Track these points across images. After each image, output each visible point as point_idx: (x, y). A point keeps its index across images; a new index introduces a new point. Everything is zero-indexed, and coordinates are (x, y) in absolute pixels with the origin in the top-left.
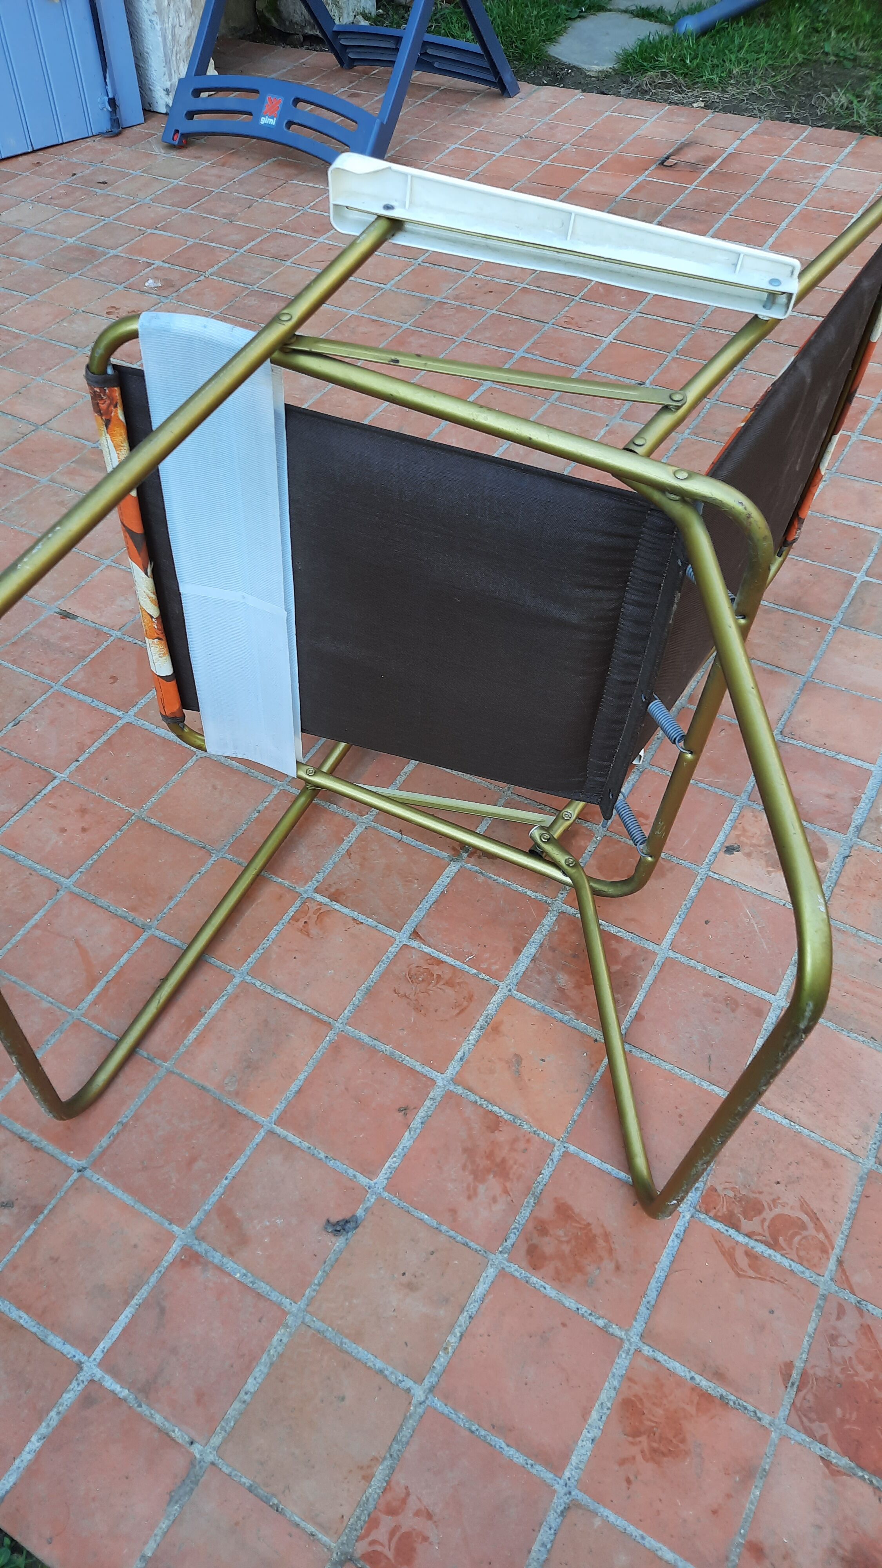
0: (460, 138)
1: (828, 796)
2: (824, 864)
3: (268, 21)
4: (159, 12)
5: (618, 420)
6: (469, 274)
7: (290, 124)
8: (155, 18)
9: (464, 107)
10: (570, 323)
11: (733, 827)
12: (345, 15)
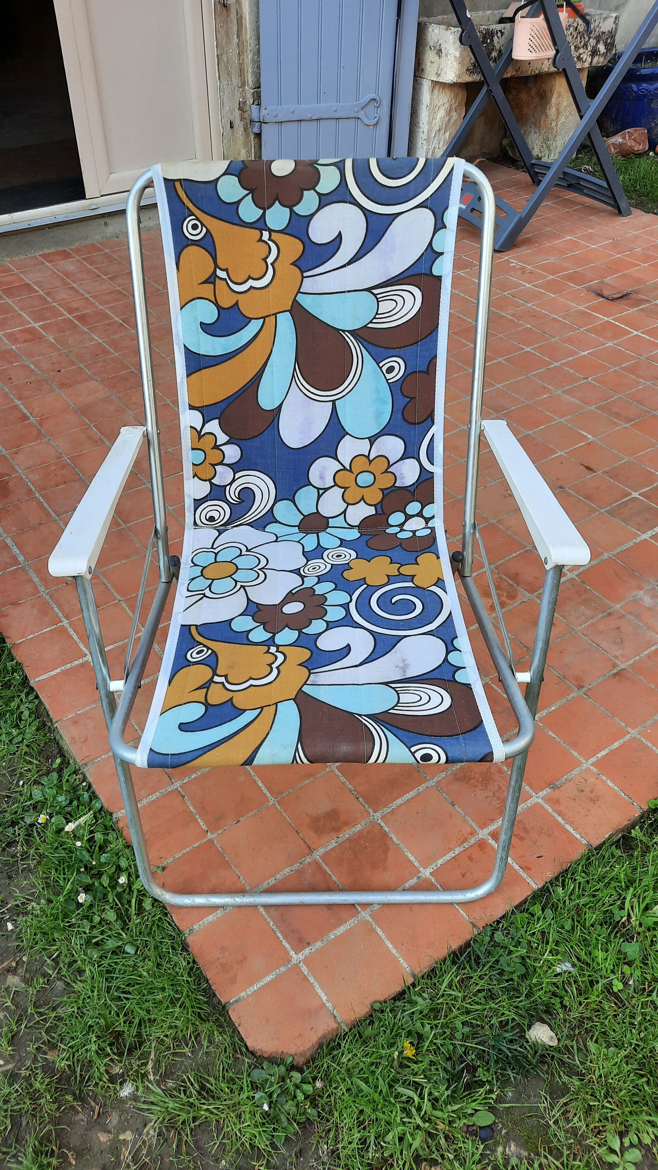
0: (576, 234)
1: (536, 578)
2: (510, 602)
3: (507, 151)
4: (428, 140)
5: (560, 392)
6: (529, 305)
7: (473, 210)
8: (425, 142)
9: (591, 217)
10: (569, 340)
11: (477, 575)
12: (552, 155)
